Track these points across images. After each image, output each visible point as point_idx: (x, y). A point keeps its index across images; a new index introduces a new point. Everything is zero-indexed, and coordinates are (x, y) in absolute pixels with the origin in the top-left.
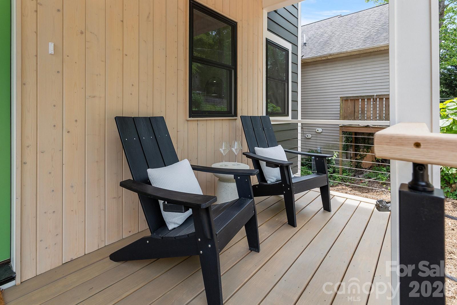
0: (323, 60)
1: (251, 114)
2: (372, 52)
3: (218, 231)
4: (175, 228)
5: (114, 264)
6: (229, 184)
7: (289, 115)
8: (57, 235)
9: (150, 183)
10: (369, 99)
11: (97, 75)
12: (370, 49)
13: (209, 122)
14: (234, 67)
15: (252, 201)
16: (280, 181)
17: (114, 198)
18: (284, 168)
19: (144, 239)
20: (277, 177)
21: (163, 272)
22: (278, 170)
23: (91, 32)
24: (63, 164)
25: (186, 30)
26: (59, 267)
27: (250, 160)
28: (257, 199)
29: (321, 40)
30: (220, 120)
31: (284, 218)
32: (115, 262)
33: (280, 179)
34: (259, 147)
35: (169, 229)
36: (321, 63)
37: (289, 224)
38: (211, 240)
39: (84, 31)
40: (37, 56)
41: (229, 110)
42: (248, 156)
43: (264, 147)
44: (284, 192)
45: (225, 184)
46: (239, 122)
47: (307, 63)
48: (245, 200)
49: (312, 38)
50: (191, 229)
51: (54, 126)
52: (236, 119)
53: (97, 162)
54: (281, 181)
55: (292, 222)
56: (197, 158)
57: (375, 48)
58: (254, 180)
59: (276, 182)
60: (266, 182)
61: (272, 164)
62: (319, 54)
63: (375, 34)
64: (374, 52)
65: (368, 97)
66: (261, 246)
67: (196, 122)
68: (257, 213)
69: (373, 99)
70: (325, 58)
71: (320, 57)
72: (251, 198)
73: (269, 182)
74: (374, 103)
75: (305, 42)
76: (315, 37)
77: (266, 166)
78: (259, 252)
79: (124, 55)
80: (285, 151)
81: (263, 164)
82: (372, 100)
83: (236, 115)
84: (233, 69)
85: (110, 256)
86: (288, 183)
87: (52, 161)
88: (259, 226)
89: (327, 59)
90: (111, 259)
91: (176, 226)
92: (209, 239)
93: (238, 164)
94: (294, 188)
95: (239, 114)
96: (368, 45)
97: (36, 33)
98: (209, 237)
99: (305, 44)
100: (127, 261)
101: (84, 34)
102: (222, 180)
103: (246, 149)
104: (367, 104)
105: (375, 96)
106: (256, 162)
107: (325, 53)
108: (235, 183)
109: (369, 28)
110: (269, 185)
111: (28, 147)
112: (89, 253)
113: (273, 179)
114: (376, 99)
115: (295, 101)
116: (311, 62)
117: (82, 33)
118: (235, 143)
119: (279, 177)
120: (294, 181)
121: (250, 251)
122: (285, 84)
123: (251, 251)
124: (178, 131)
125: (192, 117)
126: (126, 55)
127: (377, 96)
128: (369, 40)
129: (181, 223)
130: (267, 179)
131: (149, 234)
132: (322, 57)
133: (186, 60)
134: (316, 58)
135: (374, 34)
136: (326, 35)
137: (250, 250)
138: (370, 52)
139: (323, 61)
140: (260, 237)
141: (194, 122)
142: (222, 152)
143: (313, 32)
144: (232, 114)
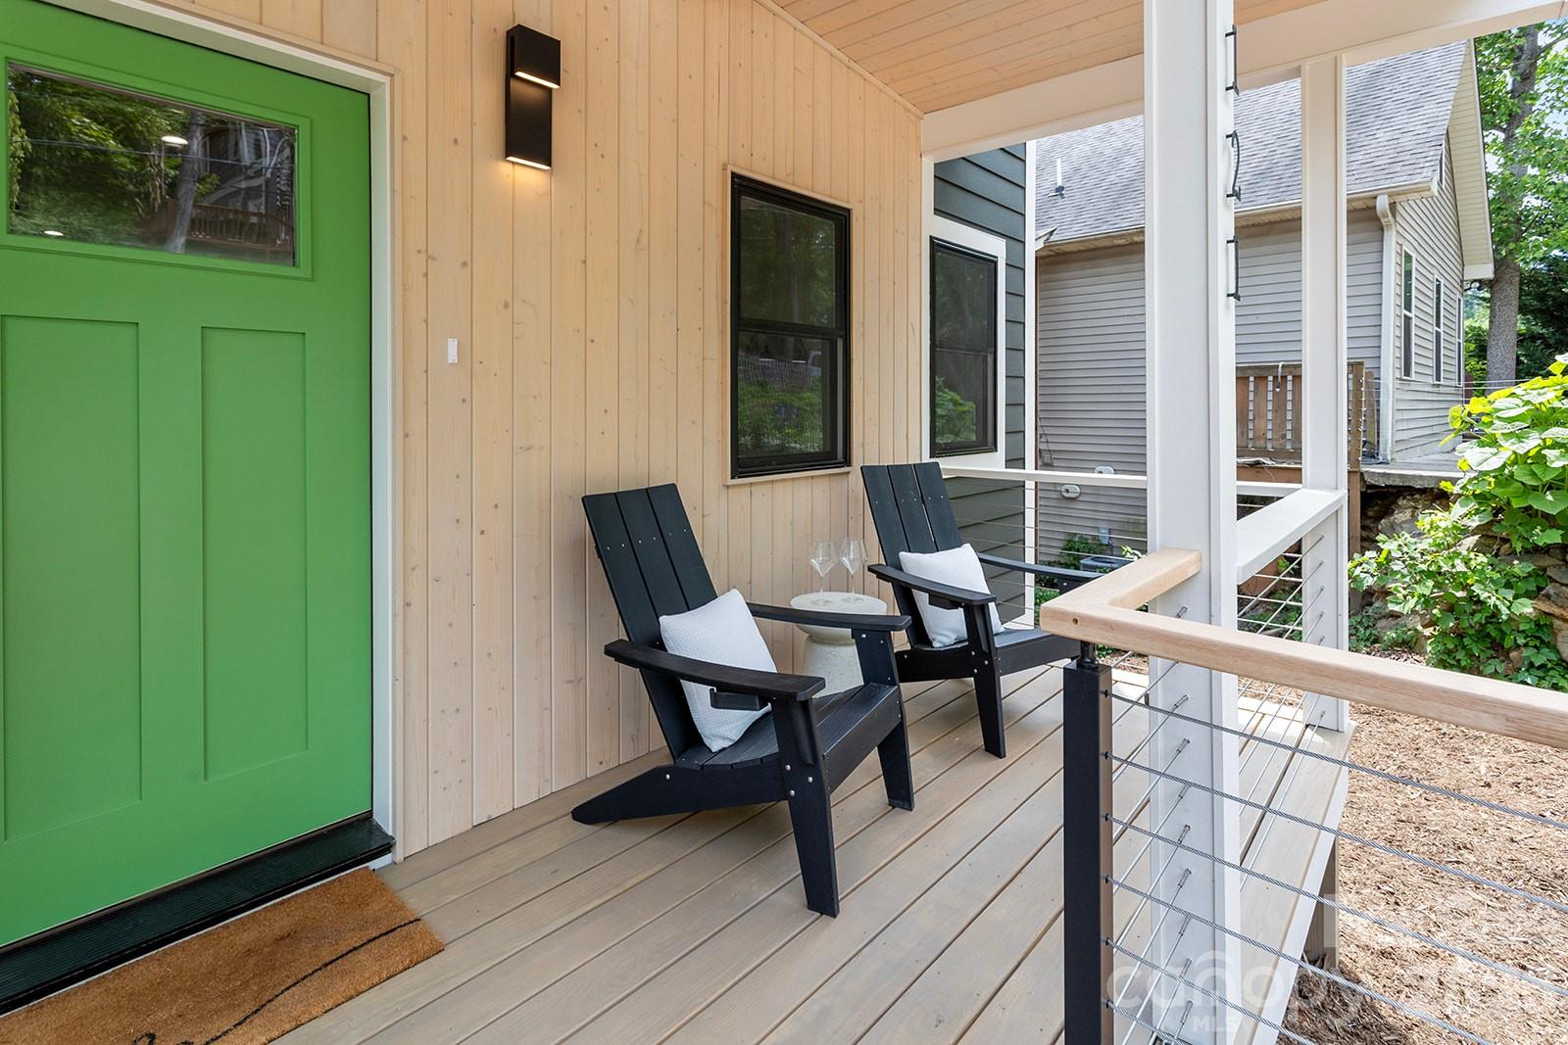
0: (1118, 246)
1: (887, 461)
2: (1276, 222)
3: (826, 750)
4: (724, 749)
5: (585, 829)
6: (837, 649)
7: (999, 449)
8: (463, 761)
9: (662, 647)
10: (1261, 379)
11: (535, 397)
12: (1267, 213)
13: (780, 484)
14: (843, 333)
15: (894, 692)
16: (965, 641)
17: (569, 682)
18: (974, 610)
19: (657, 773)
20: (957, 632)
21: (698, 845)
22: (959, 614)
23: (524, 301)
24: (473, 605)
25: (723, 257)
26: (467, 832)
27: (888, 587)
28: (908, 688)
29: (1112, 177)
30: (806, 478)
31: (976, 736)
32: (585, 825)
33: (966, 637)
34: (910, 551)
35: (713, 751)
36: (1108, 256)
37: (986, 750)
38: (814, 767)
39: (510, 300)
40: (427, 372)
41: (829, 449)
42: (881, 576)
43: (924, 552)
44: (976, 671)
45: (827, 649)
46: (855, 480)
47: (1066, 253)
48: (879, 687)
49: (1085, 168)
50: (769, 747)
51: (458, 521)
52: (848, 473)
53: (535, 597)
54: (967, 643)
55: (994, 746)
56: (750, 582)
57: (1285, 210)
58: (901, 641)
59: (955, 643)
60: (929, 643)
61: (945, 599)
62: (1105, 228)
63: (1287, 161)
64: (1281, 221)
65: (1257, 371)
66: (918, 799)
67: (748, 489)
68: (908, 724)
69: (1275, 378)
70: (1122, 242)
71: (1109, 237)
72: (893, 683)
73: (936, 645)
74: (1278, 390)
75: (1060, 184)
76: (1092, 167)
77: (930, 604)
78: (911, 810)
79: (588, 342)
80: (981, 560)
81: (922, 599)
82: (1270, 378)
83: (847, 461)
84: (841, 336)
85: (572, 812)
86: (984, 648)
87: (454, 598)
88: (913, 755)
89: (1130, 244)
90: (574, 818)
91: (727, 744)
92: (809, 765)
93: (858, 599)
94: (998, 659)
95: (859, 458)
96: (1263, 201)
97: (426, 321)
98: (810, 761)
99: (1060, 189)
100: (616, 822)
101: (510, 309)
102: (815, 639)
103: (877, 557)
104: (1256, 392)
105: (1280, 369)
106: (905, 593)
107: (1125, 224)
108: (855, 647)
109: (1269, 139)
110: (938, 653)
111: (413, 569)
112: (522, 807)
113: (948, 636)
114: (1284, 378)
115: (1016, 405)
116: (1079, 251)
117: (506, 305)
118: (849, 543)
119: (964, 632)
120: (998, 643)
121: (891, 808)
122: (985, 358)
123: (894, 807)
124: (705, 513)
125: (740, 477)
126: (592, 341)
127: (1287, 370)
128: (1267, 183)
129: (736, 738)
130: (931, 636)
131: (668, 762)
132: (1113, 236)
133: (722, 331)
134: (1095, 239)
135: (1284, 164)
136: (1129, 160)
137: (890, 805)
138: (1270, 223)
139: (1118, 249)
140: (914, 779)
141: (743, 489)
142: (818, 567)
143: (1087, 148)
144: (836, 458)
